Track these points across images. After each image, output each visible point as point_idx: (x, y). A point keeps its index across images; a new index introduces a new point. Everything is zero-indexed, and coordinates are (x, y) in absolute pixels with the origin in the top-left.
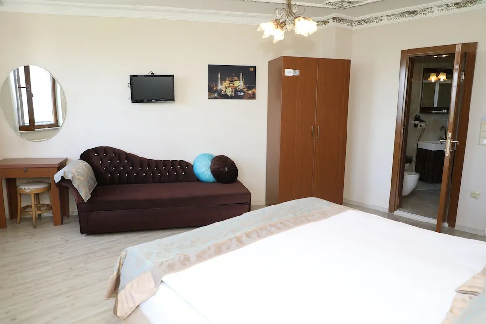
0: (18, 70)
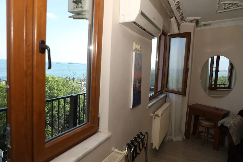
0: (214, 57)
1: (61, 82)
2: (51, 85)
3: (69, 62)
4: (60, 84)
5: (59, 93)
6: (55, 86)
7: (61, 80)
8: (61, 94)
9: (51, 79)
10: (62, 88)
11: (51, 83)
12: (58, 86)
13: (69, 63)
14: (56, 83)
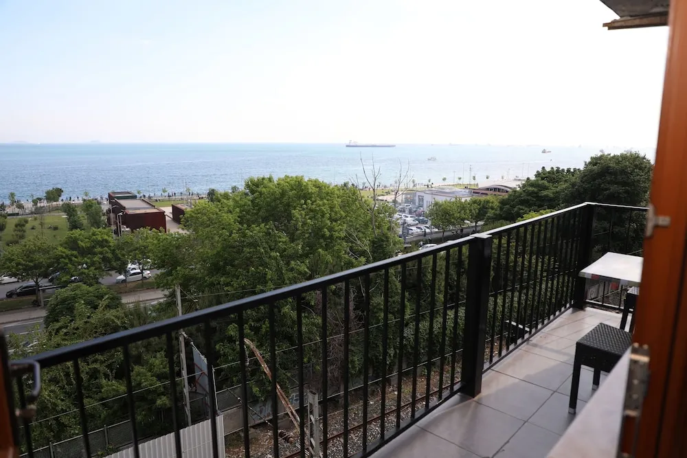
1: (338, 197)
2: (314, 206)
3: (348, 143)
4: (337, 202)
5: (337, 228)
6: (326, 209)
7: (338, 192)
8: (341, 230)
9: (314, 190)
10: (342, 213)
11: (313, 199)
12: (332, 208)
13: (347, 146)
14: (325, 201)
